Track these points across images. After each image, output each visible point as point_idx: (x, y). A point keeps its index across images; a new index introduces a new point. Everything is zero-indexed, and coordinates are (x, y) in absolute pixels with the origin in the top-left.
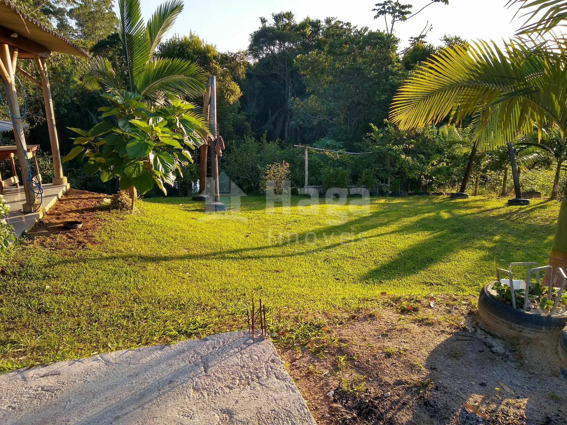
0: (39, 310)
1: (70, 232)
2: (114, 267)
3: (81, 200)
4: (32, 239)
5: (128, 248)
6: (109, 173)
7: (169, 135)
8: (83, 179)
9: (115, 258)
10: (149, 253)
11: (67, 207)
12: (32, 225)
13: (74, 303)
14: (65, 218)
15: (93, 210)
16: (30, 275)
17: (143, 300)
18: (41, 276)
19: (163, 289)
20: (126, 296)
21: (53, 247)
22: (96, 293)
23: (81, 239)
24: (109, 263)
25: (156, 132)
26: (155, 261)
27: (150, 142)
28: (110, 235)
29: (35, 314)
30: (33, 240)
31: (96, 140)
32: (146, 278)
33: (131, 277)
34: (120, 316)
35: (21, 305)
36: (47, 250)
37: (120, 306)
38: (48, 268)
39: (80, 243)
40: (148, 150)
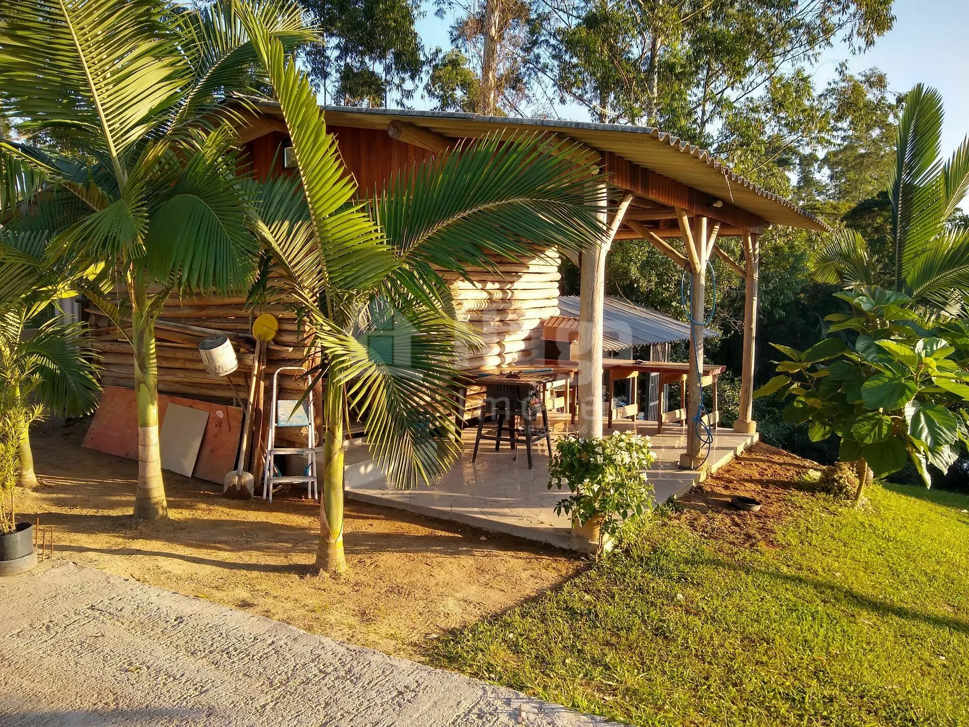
0: (657, 629)
1: (739, 515)
2: (794, 596)
3: (770, 464)
4: (680, 511)
5: (829, 570)
6: (825, 428)
7: (953, 375)
8: (788, 428)
9: (801, 580)
10: (870, 590)
11: (745, 472)
12: (687, 490)
13: (711, 638)
14: (738, 489)
15: (786, 485)
16: (661, 569)
17: (832, 679)
18: (675, 575)
19: (878, 671)
20: (802, 659)
21: (707, 533)
22: (751, 634)
23: (752, 532)
24: (788, 587)
25: (928, 366)
26: (878, 610)
27: (911, 384)
28: (803, 537)
29: (649, 634)
30: (682, 513)
31: (813, 369)
32: (850, 638)
33: (822, 626)
34: (780, 694)
35: (636, 613)
36: (696, 536)
37: (786, 674)
38: (690, 566)
39: (749, 537)
40: (904, 398)
